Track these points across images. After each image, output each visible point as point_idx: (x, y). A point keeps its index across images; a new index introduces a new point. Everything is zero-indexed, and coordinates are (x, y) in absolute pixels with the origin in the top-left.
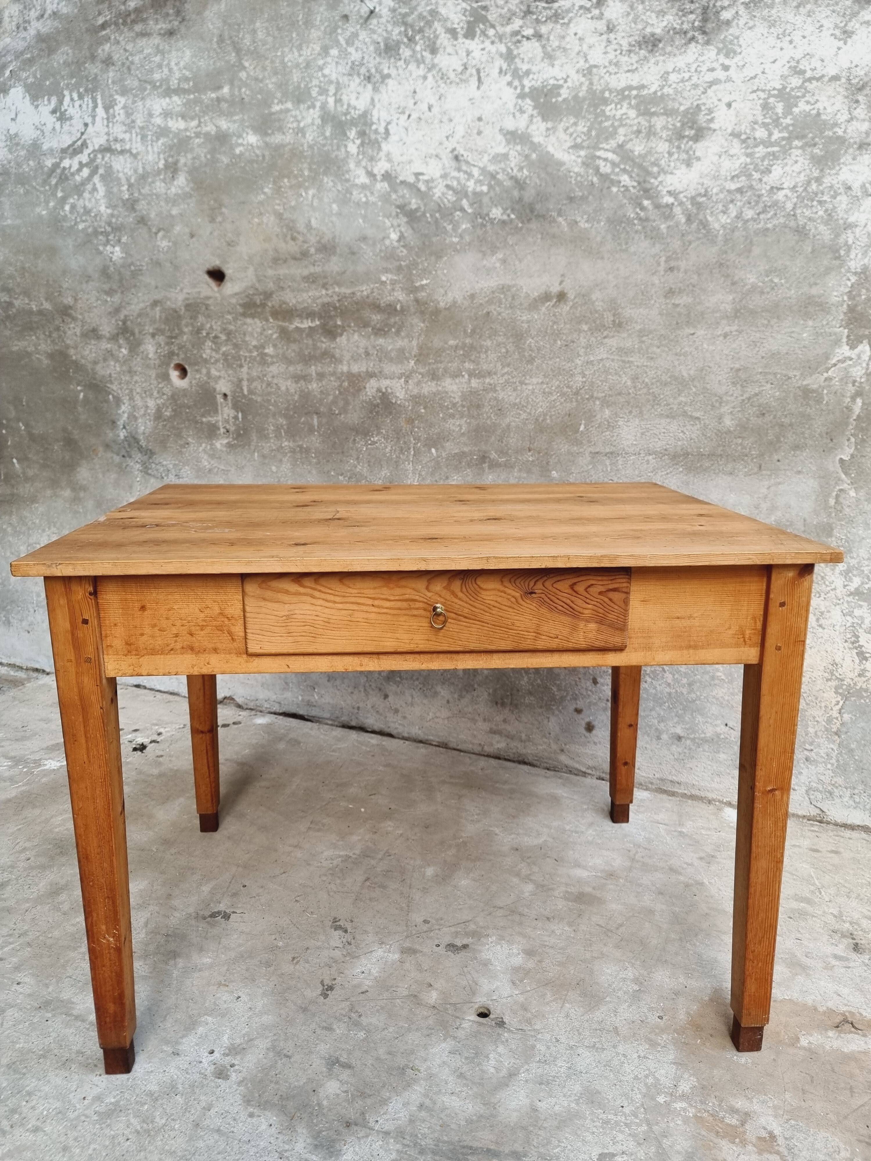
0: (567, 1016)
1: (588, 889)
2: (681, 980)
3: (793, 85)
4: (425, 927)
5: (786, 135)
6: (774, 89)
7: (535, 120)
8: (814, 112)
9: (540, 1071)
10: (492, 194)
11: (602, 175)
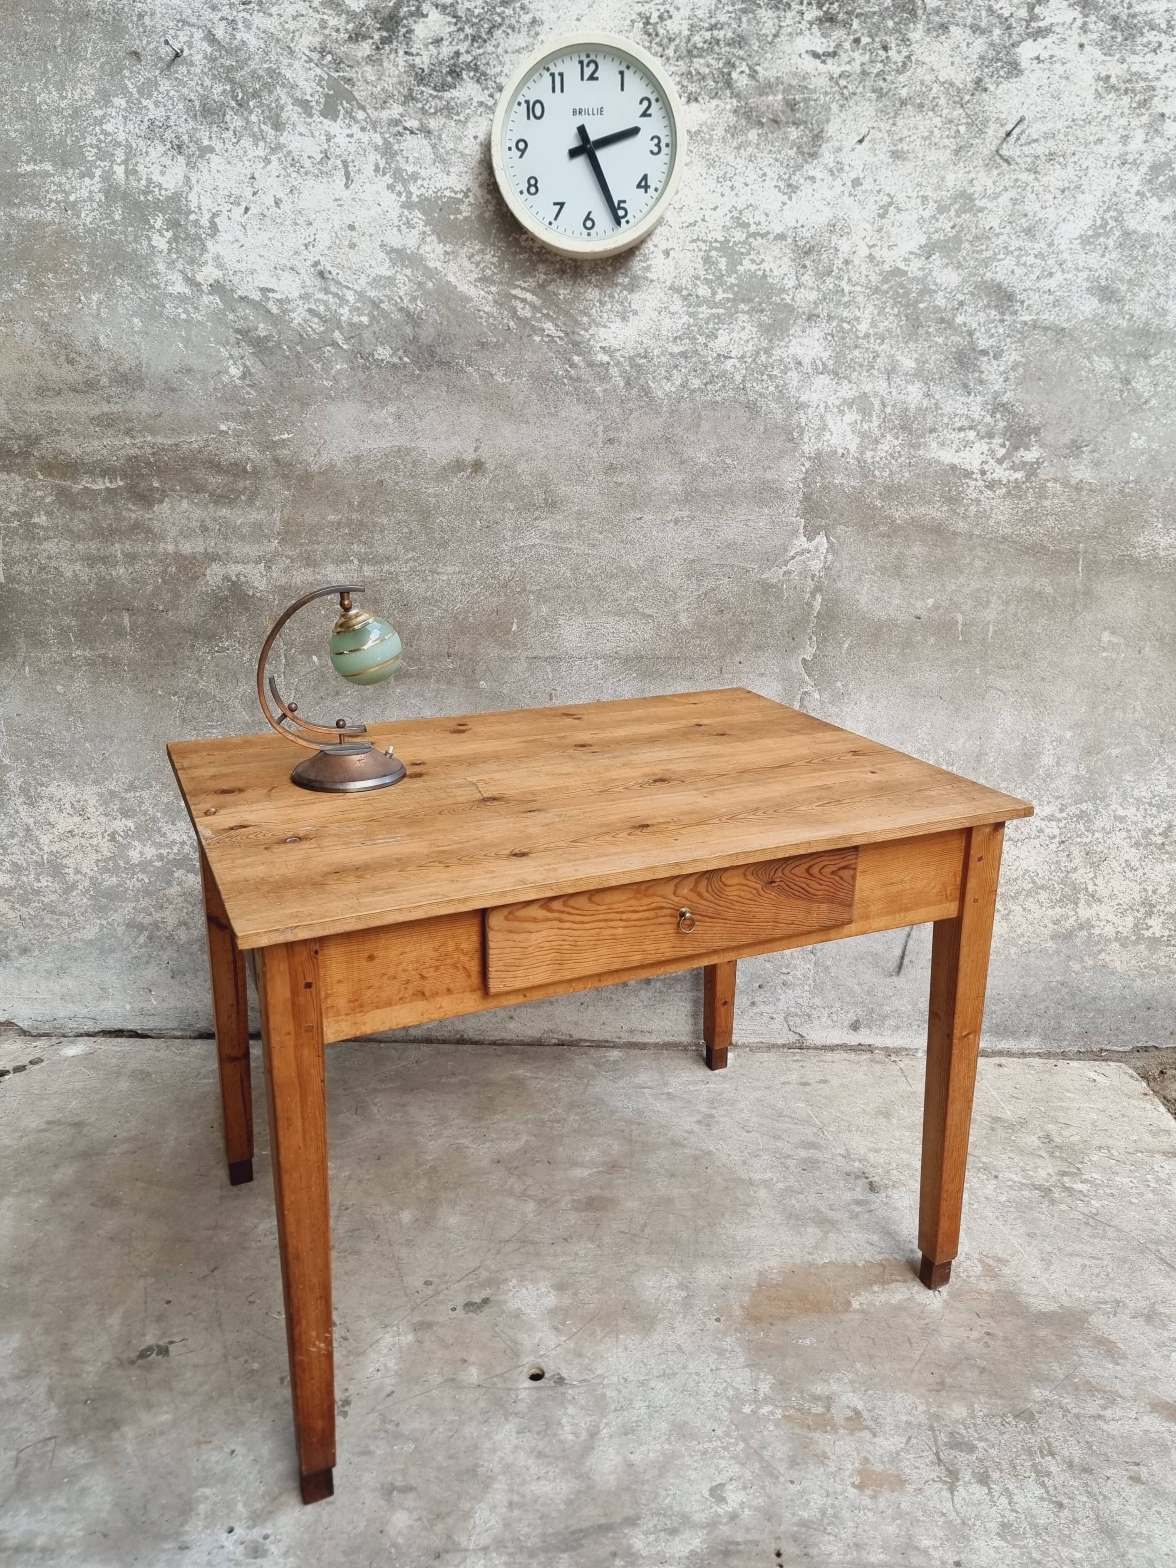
0: (626, 1349)
1: (596, 1192)
2: (725, 1271)
3: (736, 239)
4: (429, 1291)
5: (732, 296)
6: (716, 241)
7: (428, 239)
8: (760, 273)
9: (620, 1419)
10: (375, 327)
11: (519, 319)
